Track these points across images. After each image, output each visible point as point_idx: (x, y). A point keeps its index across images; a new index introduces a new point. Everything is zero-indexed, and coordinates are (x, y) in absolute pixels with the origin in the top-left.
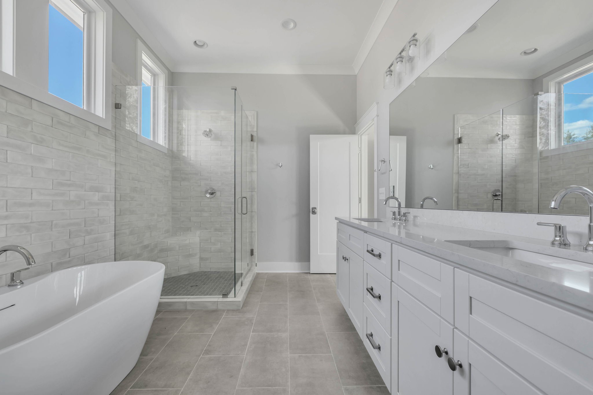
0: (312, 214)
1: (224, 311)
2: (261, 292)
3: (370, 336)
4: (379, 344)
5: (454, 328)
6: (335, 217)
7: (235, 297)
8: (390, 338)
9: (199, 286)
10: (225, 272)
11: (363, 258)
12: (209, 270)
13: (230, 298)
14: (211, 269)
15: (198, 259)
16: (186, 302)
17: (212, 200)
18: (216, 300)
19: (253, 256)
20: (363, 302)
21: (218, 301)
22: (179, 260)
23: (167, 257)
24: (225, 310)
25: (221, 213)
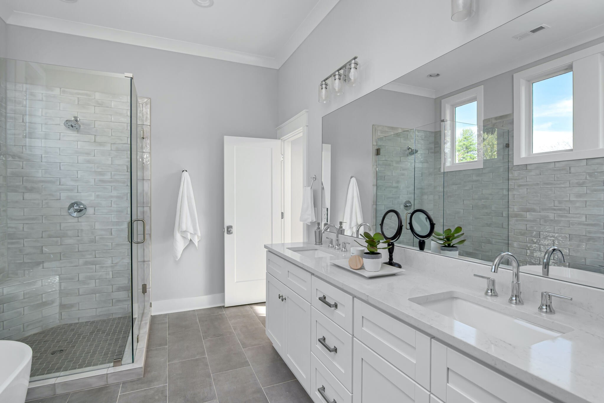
0: (227, 234)
1: (117, 385)
2: (166, 345)
3: (322, 390)
4: (334, 399)
5: (430, 394)
6: (264, 245)
7: (133, 362)
8: (351, 395)
9: (66, 350)
10: (104, 321)
11: (310, 302)
12: (77, 321)
13: (126, 366)
14: (79, 319)
15: (58, 308)
16: (54, 384)
17: (80, 219)
18: (104, 372)
19: (146, 294)
20: (311, 351)
21: (108, 372)
22: (24, 315)
23: (3, 312)
24: (121, 384)
25: (95, 237)
